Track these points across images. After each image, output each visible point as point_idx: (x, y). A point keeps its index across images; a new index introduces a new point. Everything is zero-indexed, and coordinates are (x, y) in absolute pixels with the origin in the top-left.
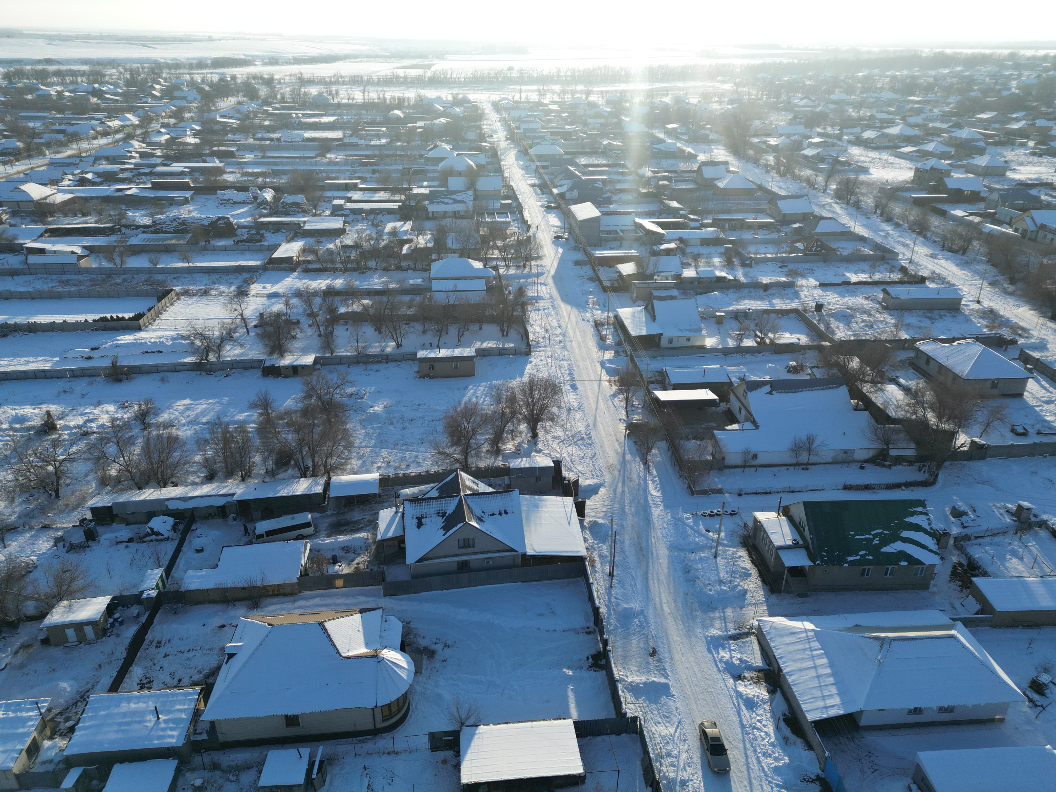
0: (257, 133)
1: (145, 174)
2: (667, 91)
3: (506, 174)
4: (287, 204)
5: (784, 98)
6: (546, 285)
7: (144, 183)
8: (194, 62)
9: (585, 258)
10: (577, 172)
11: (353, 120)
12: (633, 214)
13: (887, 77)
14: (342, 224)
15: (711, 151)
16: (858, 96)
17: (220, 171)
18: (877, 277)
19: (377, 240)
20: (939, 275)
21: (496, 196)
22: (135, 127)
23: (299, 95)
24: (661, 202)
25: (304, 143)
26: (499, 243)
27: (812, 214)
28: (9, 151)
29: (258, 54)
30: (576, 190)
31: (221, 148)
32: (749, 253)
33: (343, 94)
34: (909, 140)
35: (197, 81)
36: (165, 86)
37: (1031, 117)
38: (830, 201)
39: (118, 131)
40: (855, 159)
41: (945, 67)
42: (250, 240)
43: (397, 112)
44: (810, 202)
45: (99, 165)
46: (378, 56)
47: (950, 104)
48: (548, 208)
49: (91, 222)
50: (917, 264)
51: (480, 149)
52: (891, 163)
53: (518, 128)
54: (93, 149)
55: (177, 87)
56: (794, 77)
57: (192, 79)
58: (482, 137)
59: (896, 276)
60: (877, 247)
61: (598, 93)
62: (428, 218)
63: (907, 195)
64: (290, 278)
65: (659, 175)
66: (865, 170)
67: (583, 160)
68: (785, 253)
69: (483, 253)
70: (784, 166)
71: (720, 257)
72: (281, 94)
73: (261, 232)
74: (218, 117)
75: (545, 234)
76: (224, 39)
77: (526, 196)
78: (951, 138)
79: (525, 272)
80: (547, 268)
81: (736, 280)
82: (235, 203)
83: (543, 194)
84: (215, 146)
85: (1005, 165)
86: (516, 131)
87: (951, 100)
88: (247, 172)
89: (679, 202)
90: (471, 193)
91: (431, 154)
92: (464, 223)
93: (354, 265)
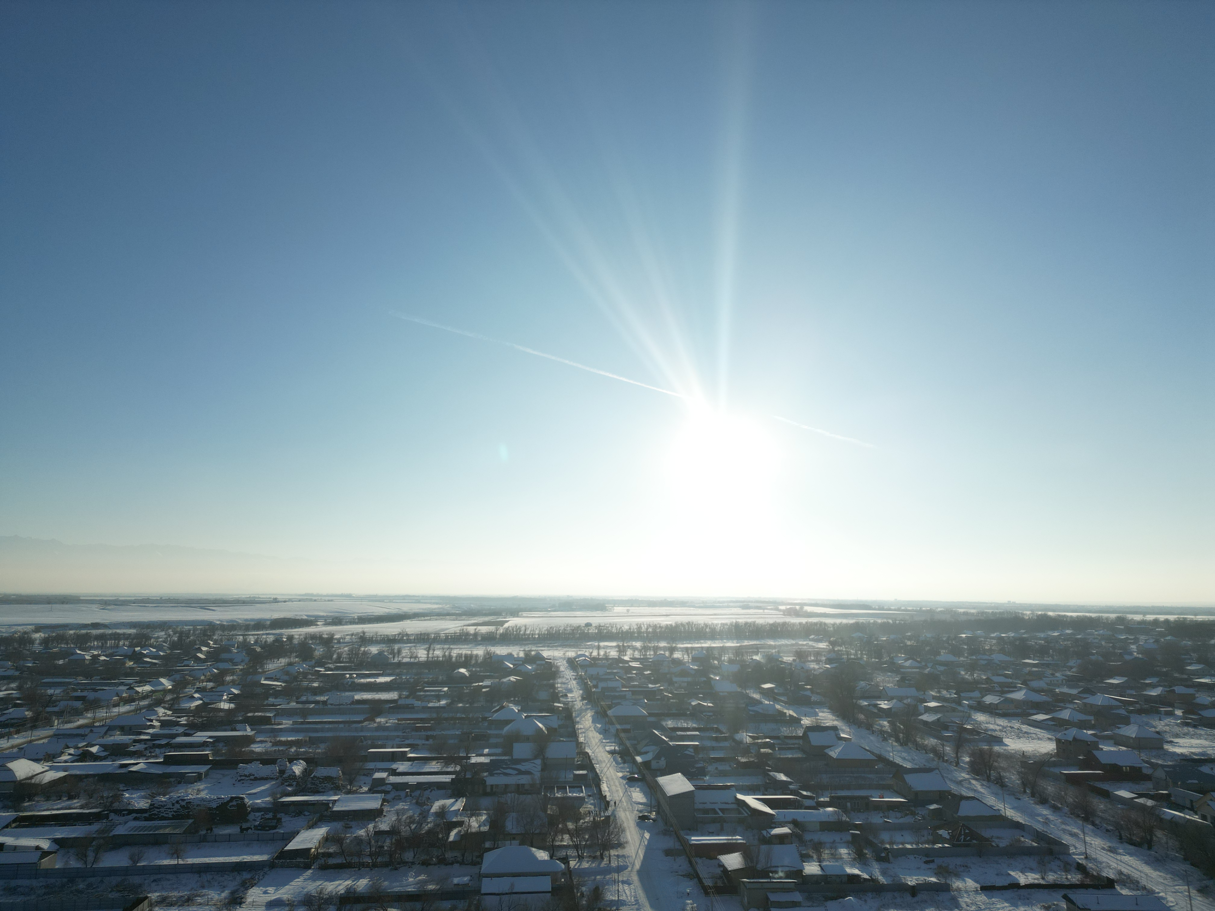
0: (302, 695)
1: (160, 746)
2: (757, 648)
3: (581, 739)
4: (318, 778)
5: (886, 658)
6: (629, 884)
7: (156, 757)
8: (252, 623)
9: (678, 846)
10: (663, 737)
11: (412, 680)
12: (734, 789)
13: (993, 638)
14: (380, 803)
15: (816, 714)
16: (967, 657)
17: (249, 740)
18: (1051, 877)
19: (420, 824)
20: (1128, 877)
21: (567, 764)
22: (166, 691)
23: (357, 654)
24: (766, 774)
25: (353, 706)
26: (571, 826)
27: (949, 792)
28: (13, 721)
29: (322, 614)
30: (663, 759)
31: (256, 714)
32: (883, 842)
33: (405, 652)
34: (1040, 707)
35: (249, 642)
36: (214, 648)
37: (1166, 684)
38: (967, 776)
39: (145, 697)
40: (984, 726)
41: (1054, 630)
42: (262, 827)
43: (462, 670)
44: (943, 776)
45: (111, 736)
46: (448, 614)
47: (1072, 668)
48: (631, 781)
49: (75, 807)
50: (1095, 860)
51: (553, 710)
52: (1026, 733)
53: (596, 686)
54: (110, 717)
55: (226, 649)
56: (892, 637)
57: (245, 640)
58: (555, 697)
59: (1075, 878)
60: (1039, 836)
61: (682, 649)
62: (485, 794)
63: (1056, 770)
64: (301, 879)
65: (760, 741)
66: (999, 741)
67: (670, 723)
68: (927, 842)
69: (549, 839)
70: (903, 733)
71: (847, 847)
72: (338, 654)
73: (278, 816)
74: (263, 679)
75: (628, 813)
76: (290, 600)
77: (604, 765)
78: (1085, 704)
79: (602, 865)
80: (630, 859)
81: (873, 880)
82: (256, 779)
83: (624, 763)
84: (250, 712)
85: (1157, 736)
86: (594, 690)
87: (1071, 663)
88: (280, 741)
89: (786, 775)
90: (538, 762)
91: (495, 716)
92: (528, 799)
93: (386, 859)
